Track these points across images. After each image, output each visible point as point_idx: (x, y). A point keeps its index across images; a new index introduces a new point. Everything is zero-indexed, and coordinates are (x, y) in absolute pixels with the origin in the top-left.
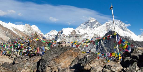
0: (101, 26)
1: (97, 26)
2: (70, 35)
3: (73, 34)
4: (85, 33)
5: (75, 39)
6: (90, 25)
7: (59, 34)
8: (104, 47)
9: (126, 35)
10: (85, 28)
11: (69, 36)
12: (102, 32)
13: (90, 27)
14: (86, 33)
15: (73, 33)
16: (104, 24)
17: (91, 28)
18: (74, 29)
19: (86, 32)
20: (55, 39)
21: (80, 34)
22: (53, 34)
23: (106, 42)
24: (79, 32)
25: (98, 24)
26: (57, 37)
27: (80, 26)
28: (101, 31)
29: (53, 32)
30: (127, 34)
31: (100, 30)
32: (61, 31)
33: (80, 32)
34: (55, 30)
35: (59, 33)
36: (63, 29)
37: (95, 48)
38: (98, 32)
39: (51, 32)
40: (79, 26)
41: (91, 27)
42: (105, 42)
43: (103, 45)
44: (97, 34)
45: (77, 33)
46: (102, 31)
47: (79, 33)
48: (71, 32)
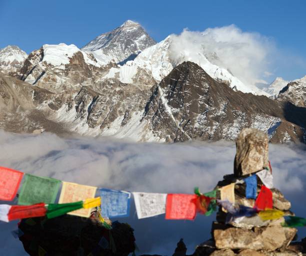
0: (154, 47)
1: (143, 45)
2: (67, 66)
3: (76, 65)
4: (111, 63)
5: (80, 78)
6: (124, 41)
7: (31, 61)
8: (166, 105)
9: (220, 77)
10: (108, 48)
11: (63, 68)
12: (157, 62)
13: (124, 47)
14: (113, 62)
15: (77, 62)
16: (163, 41)
17: (125, 49)
18: (79, 50)
19: (114, 60)
20: (18, 73)
21: (97, 65)
22: (11, 59)
23: (172, 93)
24: (93, 58)
25: (145, 40)
26: (27, 70)
27: (95, 40)
28: (154, 60)
29: (10, 51)
30: (222, 74)
31: (150, 58)
32: (38, 52)
33: (95, 60)
34: (18, 48)
35: (31, 56)
36: (47, 45)
37: (140, 107)
38: (147, 62)
39: (4, 52)
40: (92, 42)
41: (126, 47)
42: (168, 92)
43: (165, 101)
44: (144, 68)
45: (88, 61)
46: (158, 60)
47: (92, 63)
48: (71, 57)
